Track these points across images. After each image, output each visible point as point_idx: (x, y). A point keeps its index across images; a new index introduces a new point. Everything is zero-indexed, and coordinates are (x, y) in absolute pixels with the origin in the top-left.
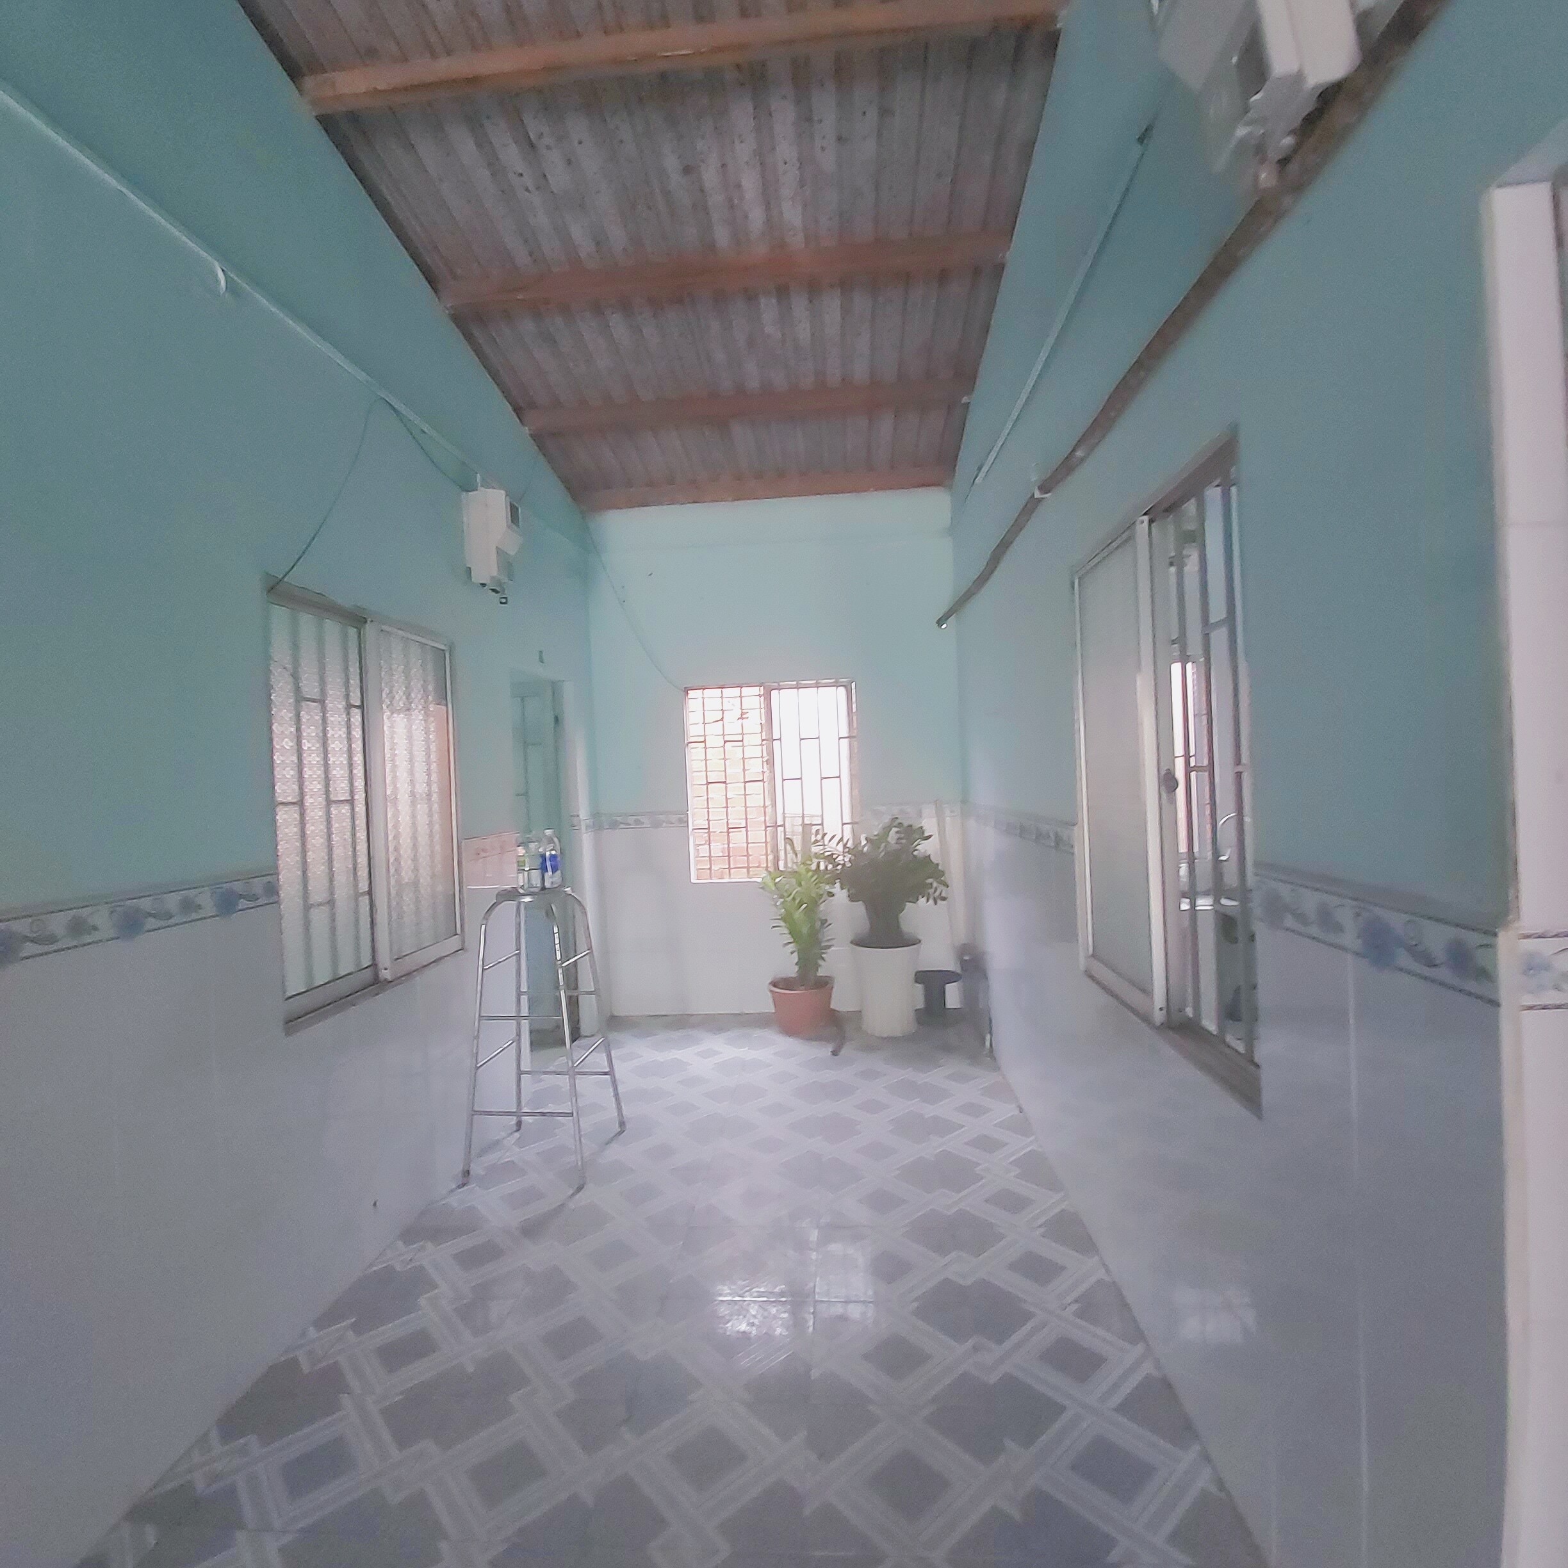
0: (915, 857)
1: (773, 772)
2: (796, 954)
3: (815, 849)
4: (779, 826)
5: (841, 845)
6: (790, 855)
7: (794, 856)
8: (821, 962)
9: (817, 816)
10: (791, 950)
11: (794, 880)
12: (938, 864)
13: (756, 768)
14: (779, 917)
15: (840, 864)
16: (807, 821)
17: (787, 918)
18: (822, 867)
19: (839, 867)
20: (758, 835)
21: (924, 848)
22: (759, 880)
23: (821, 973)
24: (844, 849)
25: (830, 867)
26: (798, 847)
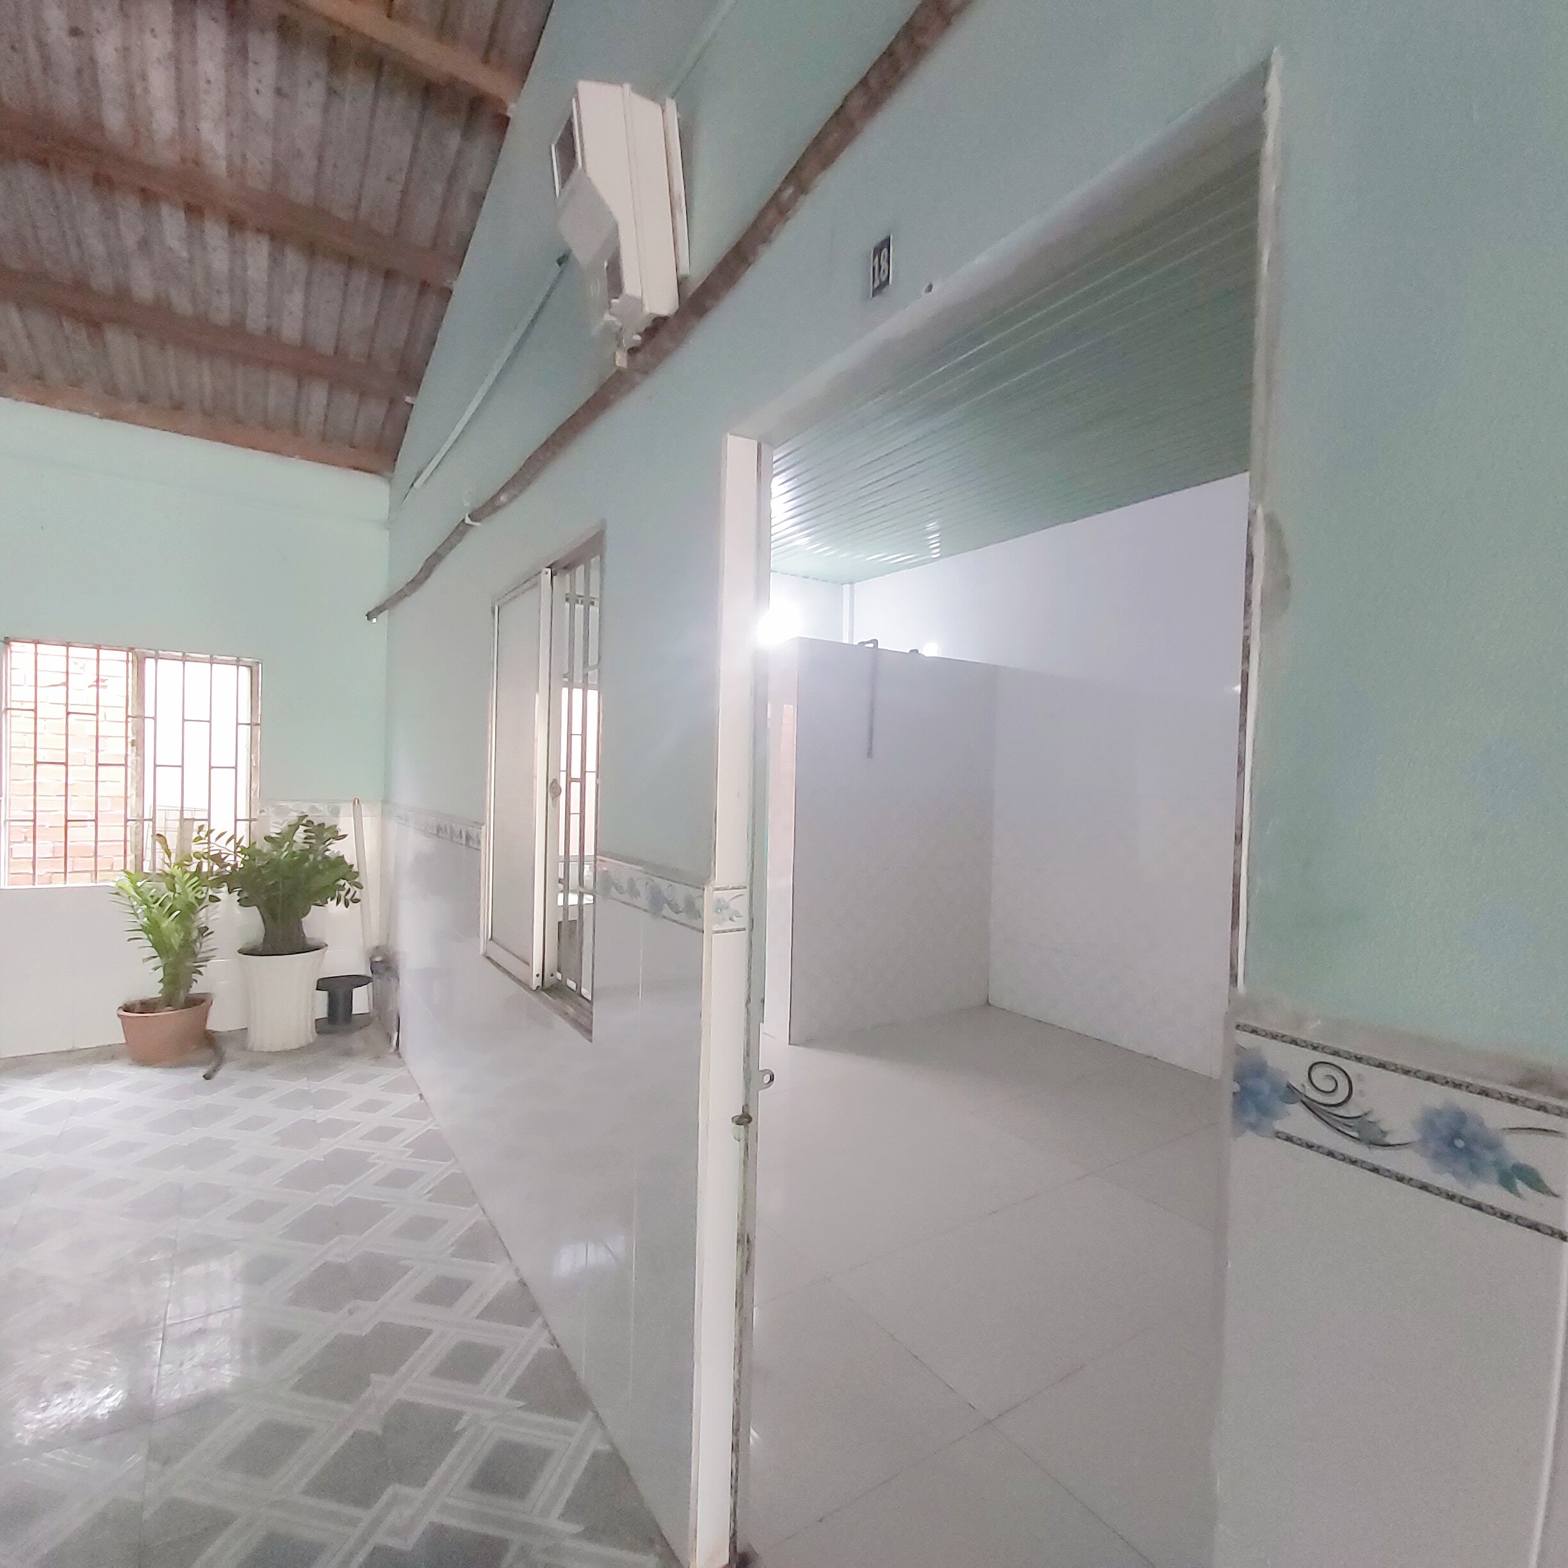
0: (326, 858)
1: (141, 753)
2: (161, 969)
3: (196, 848)
4: (145, 820)
5: (232, 844)
6: (160, 854)
7: (166, 856)
8: (195, 976)
9: (203, 810)
10: (154, 966)
11: (163, 886)
12: (352, 866)
13: (114, 748)
14: (141, 928)
15: (229, 864)
16: (187, 815)
17: (152, 929)
18: (205, 868)
19: (229, 868)
20: (112, 830)
21: (335, 848)
22: (113, 884)
23: (195, 989)
24: (236, 848)
25: (216, 868)
26: (172, 844)
